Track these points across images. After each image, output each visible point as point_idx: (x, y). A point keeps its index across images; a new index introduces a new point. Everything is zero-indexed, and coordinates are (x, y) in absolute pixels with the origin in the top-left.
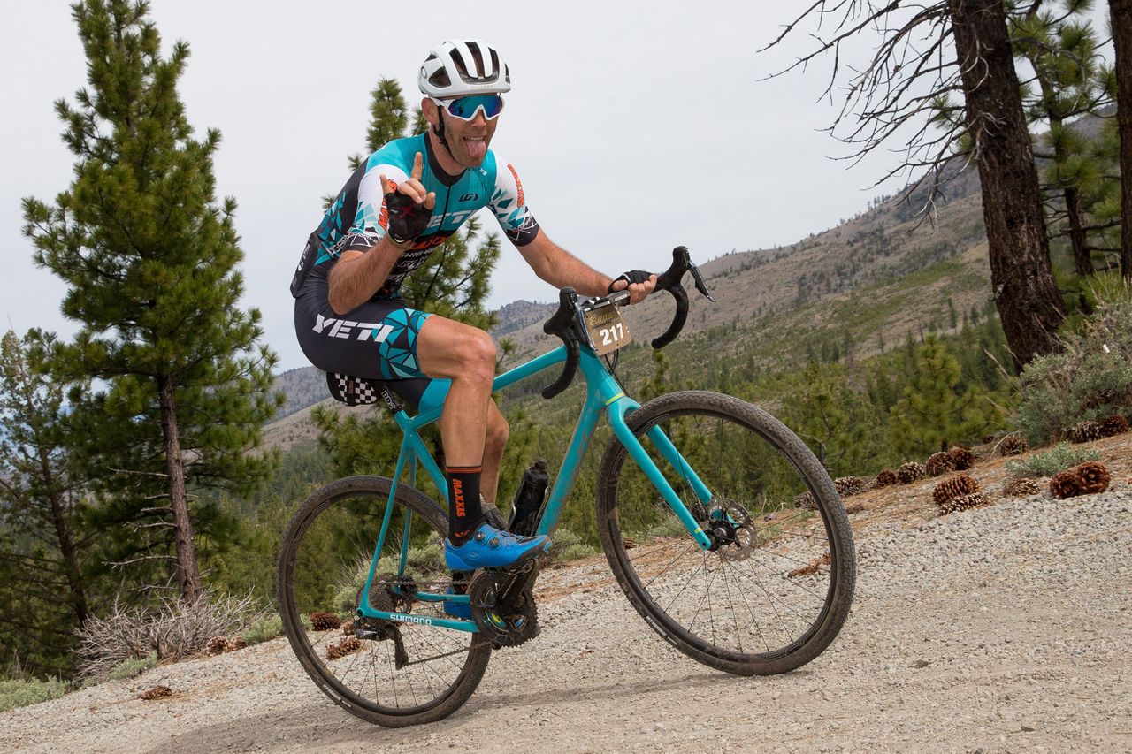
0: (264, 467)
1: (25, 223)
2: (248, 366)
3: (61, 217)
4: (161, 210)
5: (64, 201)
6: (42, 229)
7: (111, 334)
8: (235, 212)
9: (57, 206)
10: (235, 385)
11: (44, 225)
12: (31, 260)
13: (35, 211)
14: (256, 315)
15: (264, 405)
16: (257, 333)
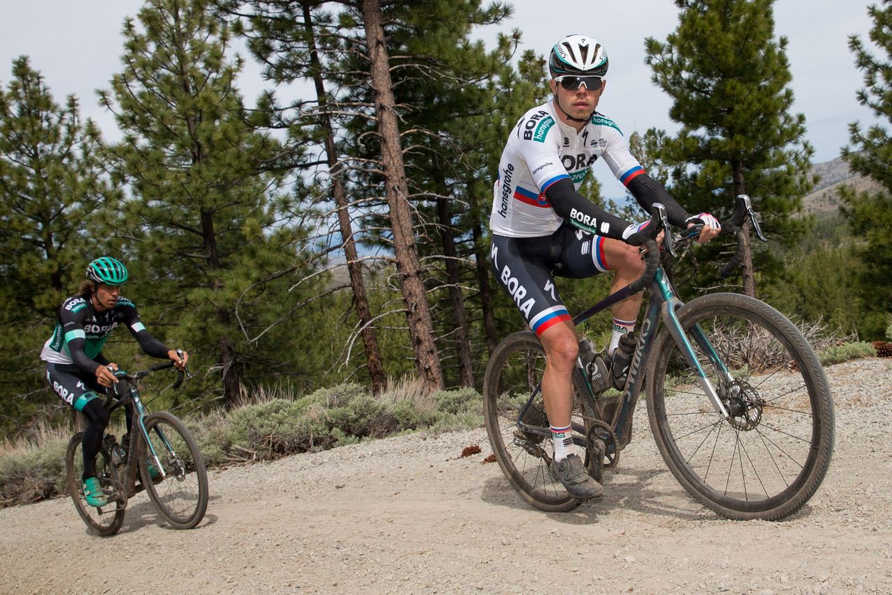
0: (803, 227)
1: (646, 55)
2: (794, 155)
3: (670, 51)
4: (737, 44)
5: (672, 39)
6: (657, 59)
7: (702, 132)
8: (787, 46)
9: (667, 43)
10: (783, 168)
11: (658, 56)
12: (650, 80)
13: (653, 47)
14: (801, 118)
15: (805, 183)
16: (802, 131)
